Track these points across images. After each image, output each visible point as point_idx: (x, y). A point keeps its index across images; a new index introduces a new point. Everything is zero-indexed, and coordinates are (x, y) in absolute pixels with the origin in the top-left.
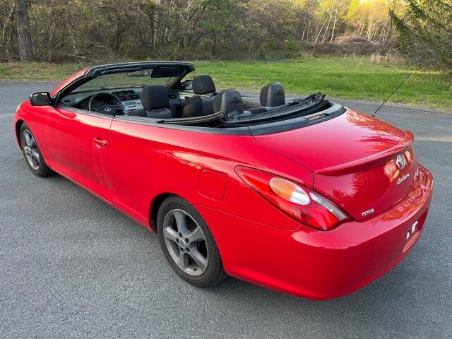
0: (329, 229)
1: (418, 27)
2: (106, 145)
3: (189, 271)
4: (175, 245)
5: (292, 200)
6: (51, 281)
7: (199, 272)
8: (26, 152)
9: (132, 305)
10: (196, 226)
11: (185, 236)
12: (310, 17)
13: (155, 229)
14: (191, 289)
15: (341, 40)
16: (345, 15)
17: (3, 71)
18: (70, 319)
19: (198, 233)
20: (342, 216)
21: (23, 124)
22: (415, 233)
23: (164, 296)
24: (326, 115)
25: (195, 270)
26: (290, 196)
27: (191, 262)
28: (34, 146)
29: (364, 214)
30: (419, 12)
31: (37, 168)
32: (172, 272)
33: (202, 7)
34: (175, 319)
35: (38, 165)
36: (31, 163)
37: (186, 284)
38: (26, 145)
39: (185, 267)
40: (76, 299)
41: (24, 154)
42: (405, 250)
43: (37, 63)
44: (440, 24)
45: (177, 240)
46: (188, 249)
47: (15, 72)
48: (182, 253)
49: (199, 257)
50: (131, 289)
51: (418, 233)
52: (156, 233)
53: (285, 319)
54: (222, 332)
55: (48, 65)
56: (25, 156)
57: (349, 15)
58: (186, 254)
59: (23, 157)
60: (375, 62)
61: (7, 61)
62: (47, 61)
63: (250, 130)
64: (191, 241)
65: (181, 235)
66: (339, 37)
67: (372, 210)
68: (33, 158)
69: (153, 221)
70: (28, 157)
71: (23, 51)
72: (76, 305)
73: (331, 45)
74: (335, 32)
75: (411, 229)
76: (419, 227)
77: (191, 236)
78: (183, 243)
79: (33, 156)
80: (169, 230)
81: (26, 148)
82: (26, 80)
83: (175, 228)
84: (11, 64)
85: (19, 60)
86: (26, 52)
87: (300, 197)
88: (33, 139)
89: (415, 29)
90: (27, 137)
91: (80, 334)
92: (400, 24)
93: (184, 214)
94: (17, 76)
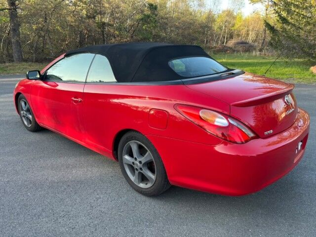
0: (243, 143)
1: (284, 30)
2: (81, 101)
3: (142, 185)
4: (132, 167)
5: (216, 123)
6: (44, 196)
7: (149, 185)
8: (22, 115)
9: (103, 210)
10: (147, 151)
11: (139, 160)
12: (210, 28)
13: (116, 158)
14: (144, 198)
15: (231, 43)
16: (233, 27)
17: (2, 69)
18: (60, 220)
19: (148, 156)
20: (251, 135)
21: (21, 95)
22: (300, 150)
23: (125, 203)
24: (233, 74)
25: (146, 184)
26: (214, 121)
27: (143, 178)
28: (28, 110)
29: (266, 133)
30: (284, 20)
31: (30, 126)
32: (129, 188)
33: (137, 23)
34: (134, 217)
35: (31, 123)
36: (26, 123)
37: (140, 195)
38: (22, 110)
39: (139, 183)
40: (63, 207)
41: (21, 116)
42: (295, 161)
43: (25, 63)
44: (299, 28)
45: (133, 163)
46: (141, 169)
47: (10, 69)
48: (137, 172)
49: (149, 174)
50: (101, 199)
51: (303, 151)
52: (118, 161)
53: (213, 215)
54: (168, 225)
55: (33, 64)
56: (21, 118)
57: (236, 27)
58: (140, 173)
59: (20, 120)
60: (256, 56)
61: (5, 62)
62: (33, 62)
63: (183, 82)
64: (143, 162)
65: (136, 159)
66: (229, 42)
67: (272, 131)
68: (28, 119)
69: (115, 152)
70: (23, 119)
71: (15, 56)
72: (63, 211)
73: (225, 46)
74: (227, 39)
75: (298, 147)
76: (303, 147)
77: (144, 159)
78: (138, 165)
79: (27, 118)
80: (127, 157)
81: (22, 112)
82: (18, 74)
83: (131, 155)
84: (7, 64)
85: (13, 61)
86: (18, 56)
87: (221, 121)
88: (27, 105)
89: (282, 32)
90: (23, 104)
91: (67, 230)
92: (271, 29)
93: (137, 144)
94: (12, 72)
